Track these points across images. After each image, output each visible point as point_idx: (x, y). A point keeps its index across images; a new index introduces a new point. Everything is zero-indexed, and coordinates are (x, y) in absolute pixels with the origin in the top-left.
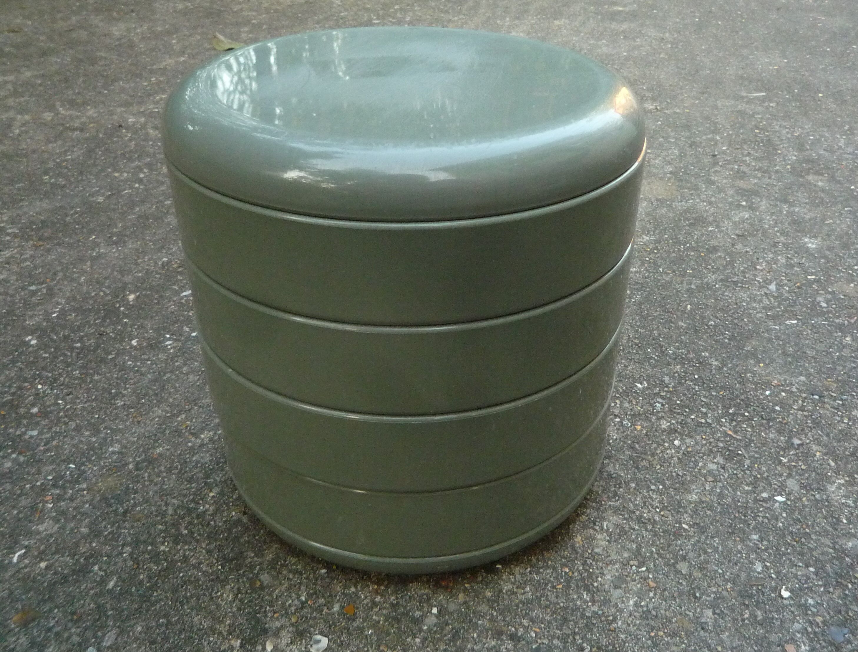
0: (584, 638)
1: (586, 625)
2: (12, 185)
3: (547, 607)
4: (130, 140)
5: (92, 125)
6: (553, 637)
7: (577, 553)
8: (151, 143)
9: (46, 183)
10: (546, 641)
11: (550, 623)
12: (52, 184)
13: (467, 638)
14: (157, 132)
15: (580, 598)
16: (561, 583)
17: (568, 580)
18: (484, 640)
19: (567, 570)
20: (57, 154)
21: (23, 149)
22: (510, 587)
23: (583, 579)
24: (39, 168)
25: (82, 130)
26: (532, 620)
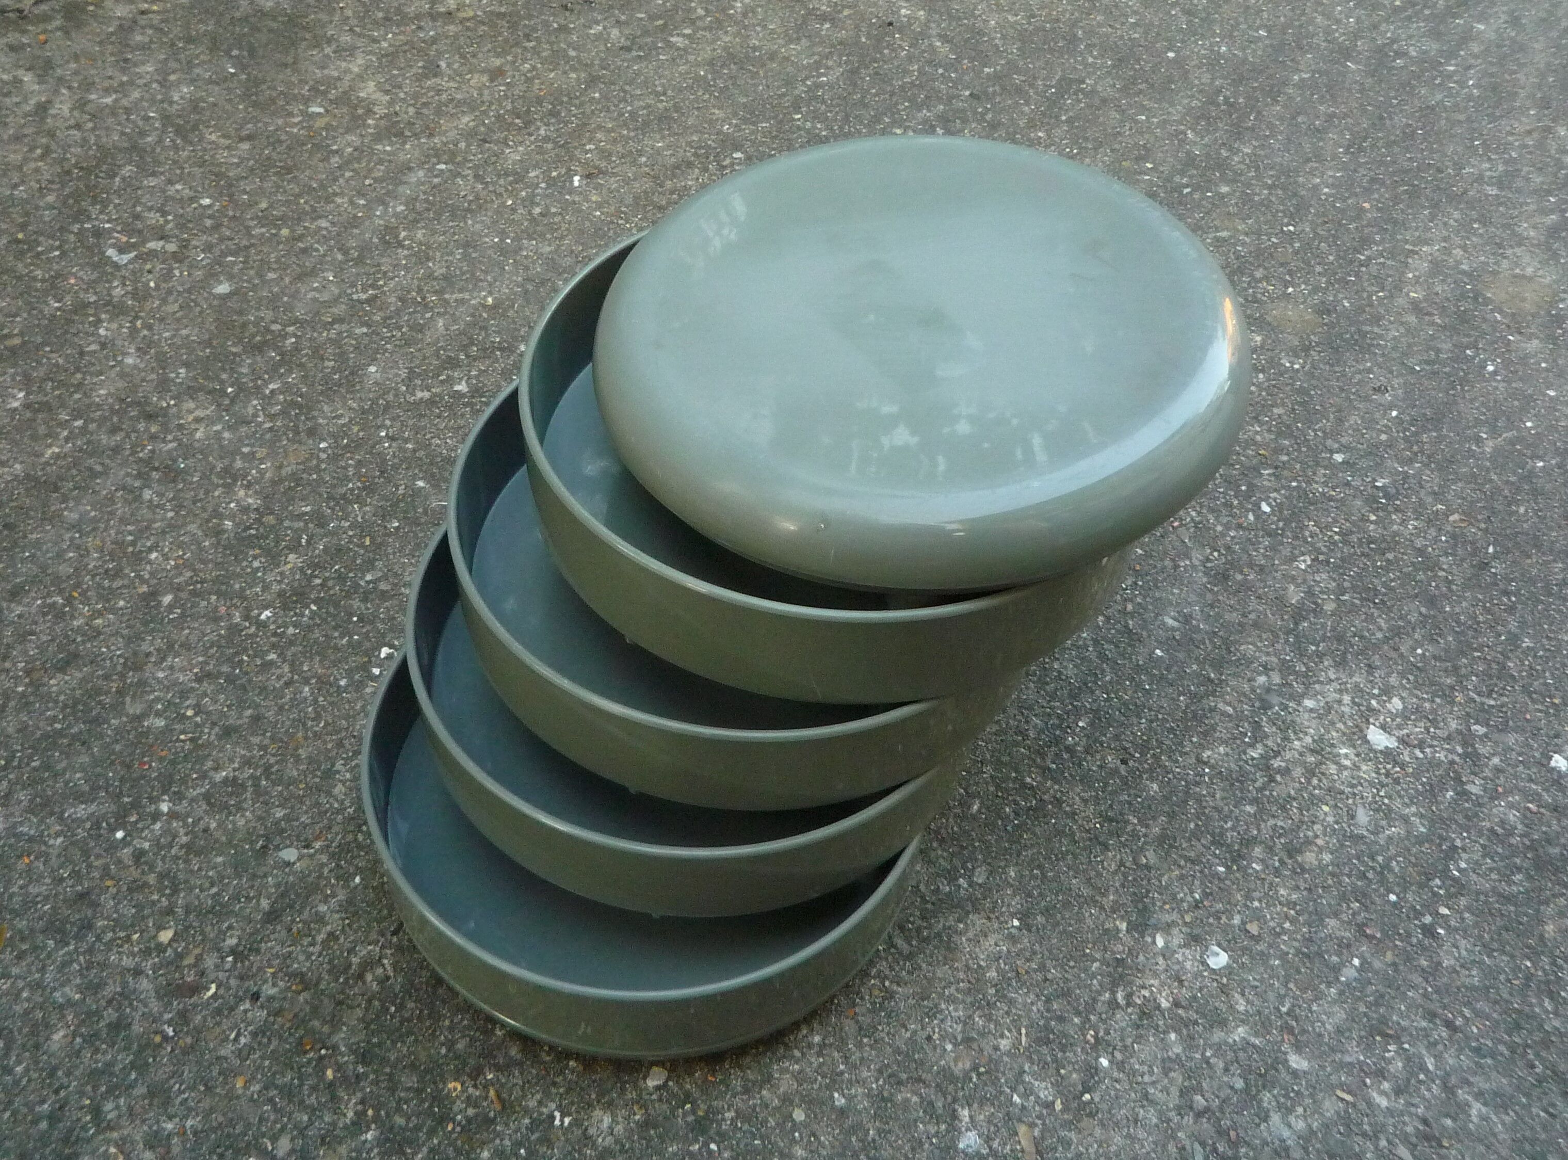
0: (1537, 1055)
1: (1542, 1039)
2: (754, 123)
3: (1496, 1002)
4: (910, 59)
5: (846, 12)
6: (1501, 1041)
7: (1546, 946)
8: (940, 71)
9: (799, 128)
10: (1490, 1043)
11: (1497, 1022)
12: (808, 131)
13: (1392, 1008)
14: (947, 47)
15: (1541, 1005)
16: (1518, 978)
17: (1529, 978)
18: (1413, 1017)
19: (1528, 964)
20: (804, 68)
21: (755, 49)
22: (1452, 962)
23: (1548, 982)
24: (784, 95)
25: (832, 21)
26: (1474, 1010)
